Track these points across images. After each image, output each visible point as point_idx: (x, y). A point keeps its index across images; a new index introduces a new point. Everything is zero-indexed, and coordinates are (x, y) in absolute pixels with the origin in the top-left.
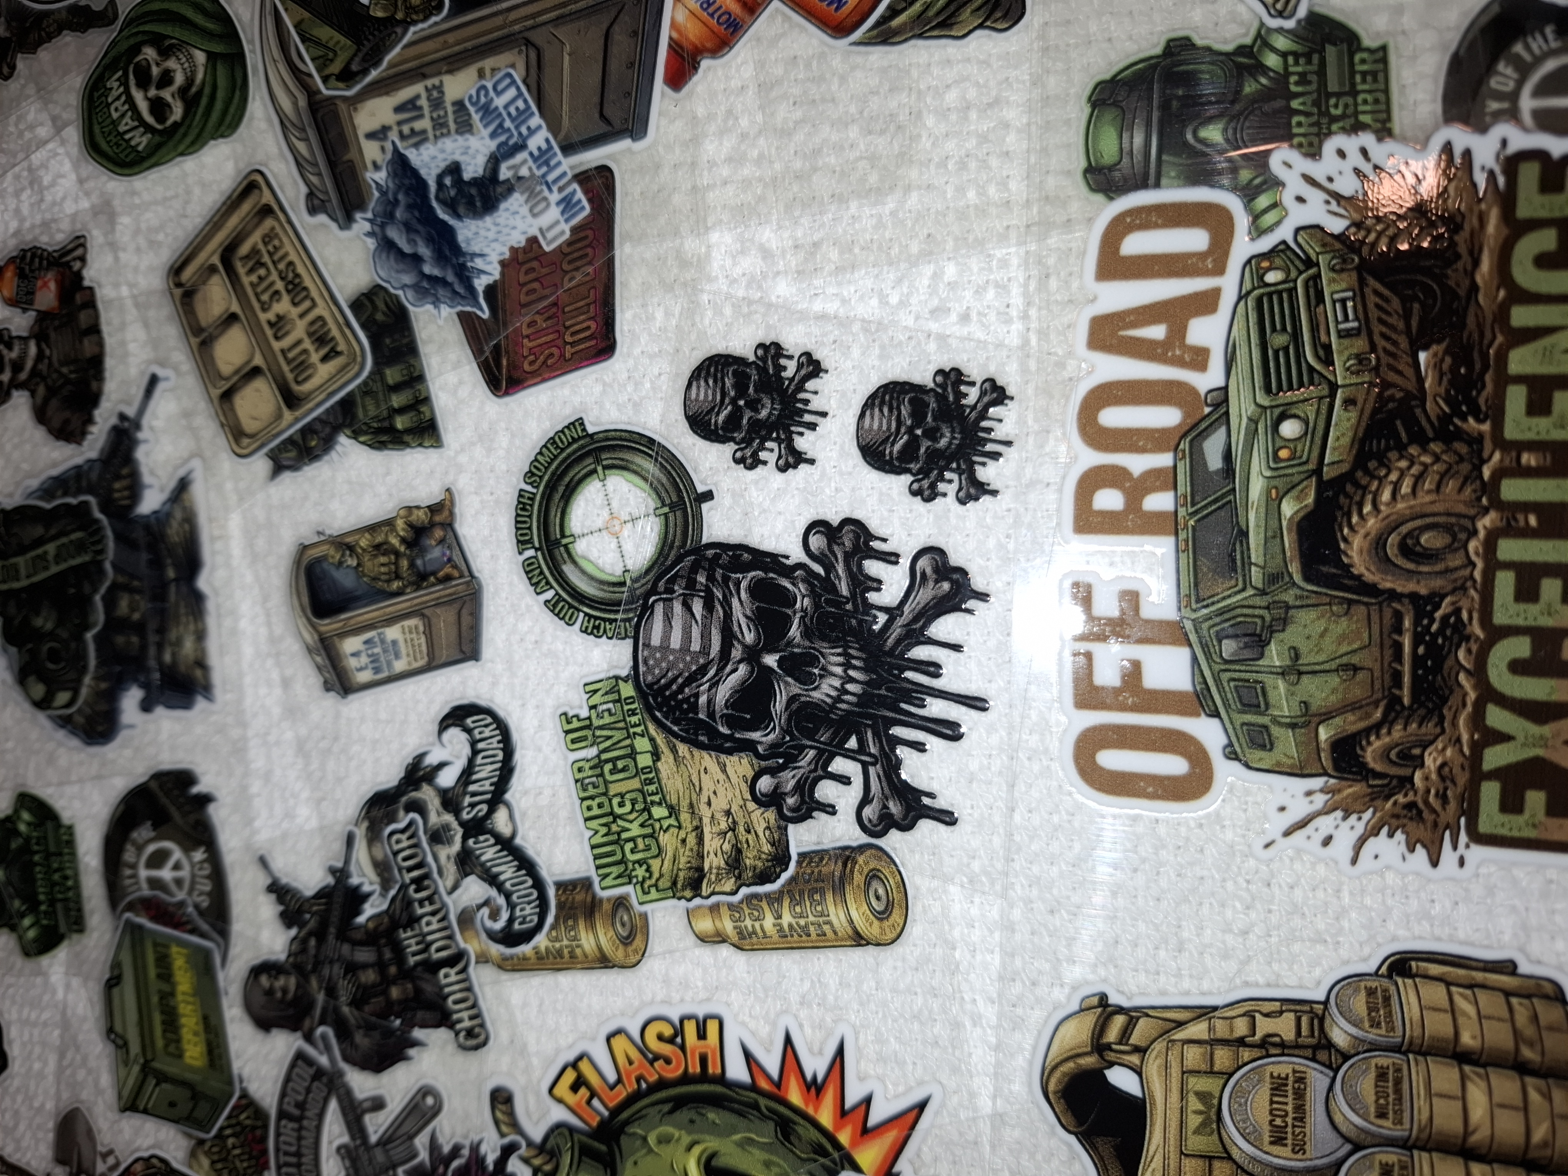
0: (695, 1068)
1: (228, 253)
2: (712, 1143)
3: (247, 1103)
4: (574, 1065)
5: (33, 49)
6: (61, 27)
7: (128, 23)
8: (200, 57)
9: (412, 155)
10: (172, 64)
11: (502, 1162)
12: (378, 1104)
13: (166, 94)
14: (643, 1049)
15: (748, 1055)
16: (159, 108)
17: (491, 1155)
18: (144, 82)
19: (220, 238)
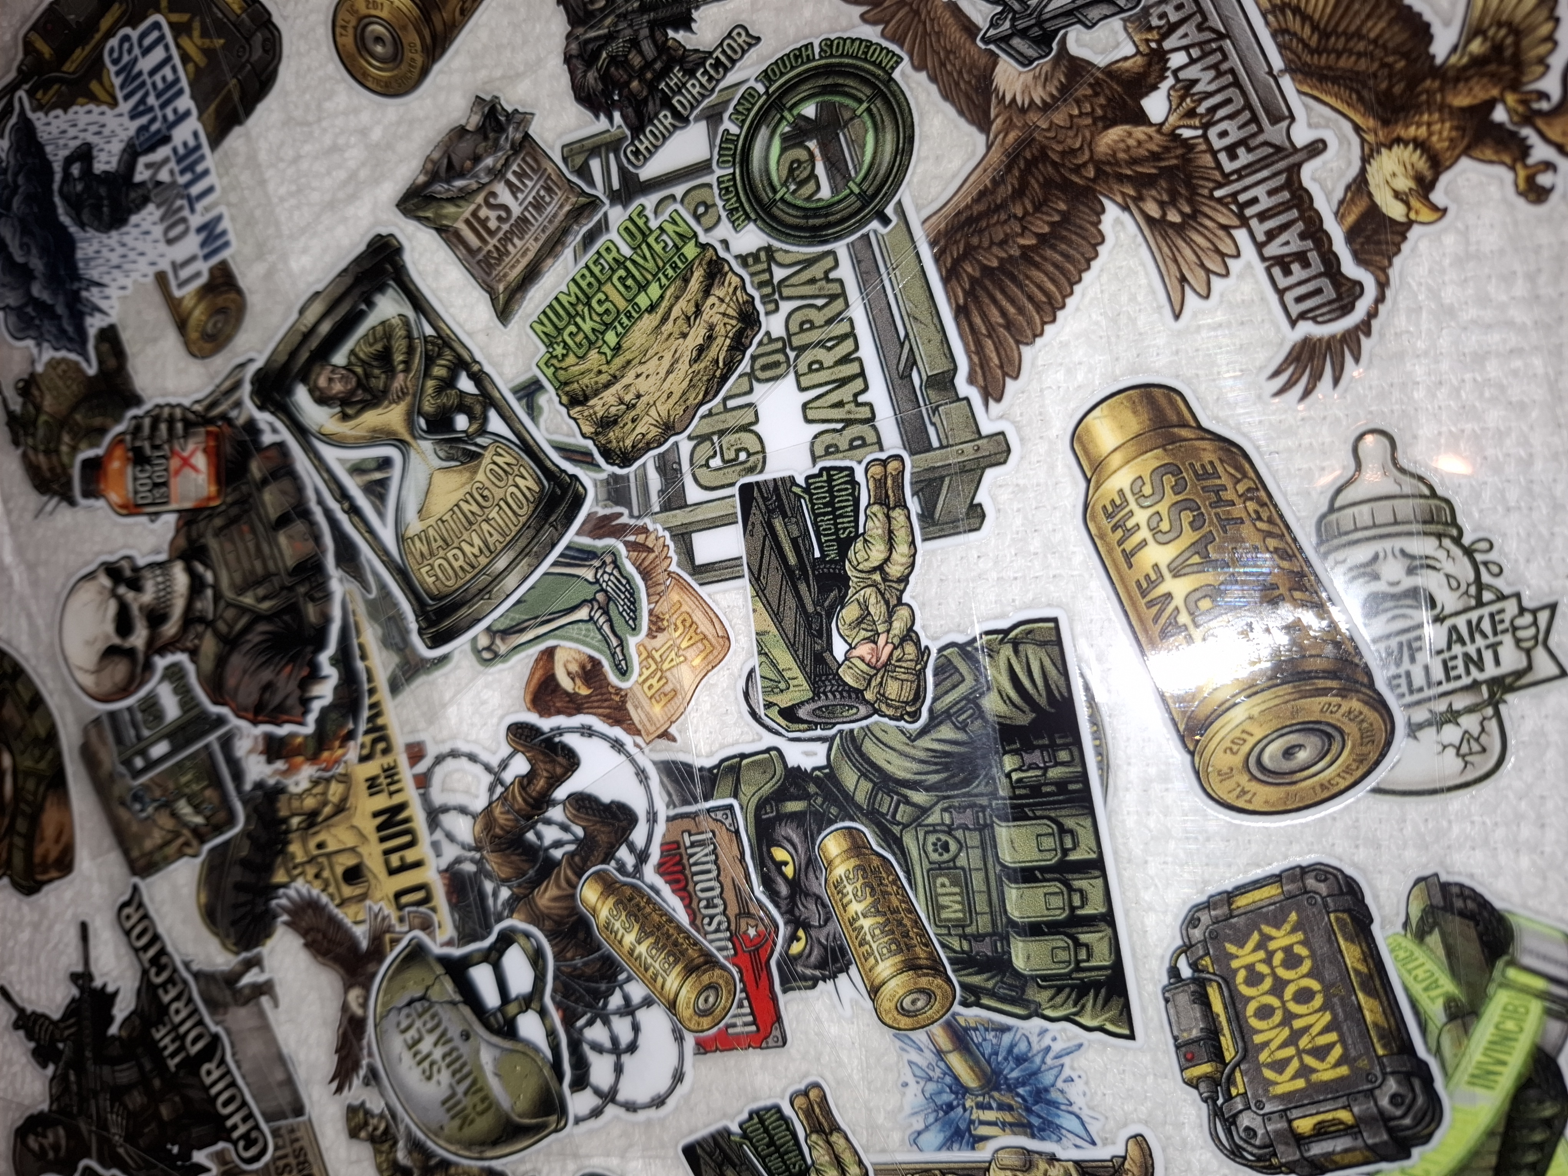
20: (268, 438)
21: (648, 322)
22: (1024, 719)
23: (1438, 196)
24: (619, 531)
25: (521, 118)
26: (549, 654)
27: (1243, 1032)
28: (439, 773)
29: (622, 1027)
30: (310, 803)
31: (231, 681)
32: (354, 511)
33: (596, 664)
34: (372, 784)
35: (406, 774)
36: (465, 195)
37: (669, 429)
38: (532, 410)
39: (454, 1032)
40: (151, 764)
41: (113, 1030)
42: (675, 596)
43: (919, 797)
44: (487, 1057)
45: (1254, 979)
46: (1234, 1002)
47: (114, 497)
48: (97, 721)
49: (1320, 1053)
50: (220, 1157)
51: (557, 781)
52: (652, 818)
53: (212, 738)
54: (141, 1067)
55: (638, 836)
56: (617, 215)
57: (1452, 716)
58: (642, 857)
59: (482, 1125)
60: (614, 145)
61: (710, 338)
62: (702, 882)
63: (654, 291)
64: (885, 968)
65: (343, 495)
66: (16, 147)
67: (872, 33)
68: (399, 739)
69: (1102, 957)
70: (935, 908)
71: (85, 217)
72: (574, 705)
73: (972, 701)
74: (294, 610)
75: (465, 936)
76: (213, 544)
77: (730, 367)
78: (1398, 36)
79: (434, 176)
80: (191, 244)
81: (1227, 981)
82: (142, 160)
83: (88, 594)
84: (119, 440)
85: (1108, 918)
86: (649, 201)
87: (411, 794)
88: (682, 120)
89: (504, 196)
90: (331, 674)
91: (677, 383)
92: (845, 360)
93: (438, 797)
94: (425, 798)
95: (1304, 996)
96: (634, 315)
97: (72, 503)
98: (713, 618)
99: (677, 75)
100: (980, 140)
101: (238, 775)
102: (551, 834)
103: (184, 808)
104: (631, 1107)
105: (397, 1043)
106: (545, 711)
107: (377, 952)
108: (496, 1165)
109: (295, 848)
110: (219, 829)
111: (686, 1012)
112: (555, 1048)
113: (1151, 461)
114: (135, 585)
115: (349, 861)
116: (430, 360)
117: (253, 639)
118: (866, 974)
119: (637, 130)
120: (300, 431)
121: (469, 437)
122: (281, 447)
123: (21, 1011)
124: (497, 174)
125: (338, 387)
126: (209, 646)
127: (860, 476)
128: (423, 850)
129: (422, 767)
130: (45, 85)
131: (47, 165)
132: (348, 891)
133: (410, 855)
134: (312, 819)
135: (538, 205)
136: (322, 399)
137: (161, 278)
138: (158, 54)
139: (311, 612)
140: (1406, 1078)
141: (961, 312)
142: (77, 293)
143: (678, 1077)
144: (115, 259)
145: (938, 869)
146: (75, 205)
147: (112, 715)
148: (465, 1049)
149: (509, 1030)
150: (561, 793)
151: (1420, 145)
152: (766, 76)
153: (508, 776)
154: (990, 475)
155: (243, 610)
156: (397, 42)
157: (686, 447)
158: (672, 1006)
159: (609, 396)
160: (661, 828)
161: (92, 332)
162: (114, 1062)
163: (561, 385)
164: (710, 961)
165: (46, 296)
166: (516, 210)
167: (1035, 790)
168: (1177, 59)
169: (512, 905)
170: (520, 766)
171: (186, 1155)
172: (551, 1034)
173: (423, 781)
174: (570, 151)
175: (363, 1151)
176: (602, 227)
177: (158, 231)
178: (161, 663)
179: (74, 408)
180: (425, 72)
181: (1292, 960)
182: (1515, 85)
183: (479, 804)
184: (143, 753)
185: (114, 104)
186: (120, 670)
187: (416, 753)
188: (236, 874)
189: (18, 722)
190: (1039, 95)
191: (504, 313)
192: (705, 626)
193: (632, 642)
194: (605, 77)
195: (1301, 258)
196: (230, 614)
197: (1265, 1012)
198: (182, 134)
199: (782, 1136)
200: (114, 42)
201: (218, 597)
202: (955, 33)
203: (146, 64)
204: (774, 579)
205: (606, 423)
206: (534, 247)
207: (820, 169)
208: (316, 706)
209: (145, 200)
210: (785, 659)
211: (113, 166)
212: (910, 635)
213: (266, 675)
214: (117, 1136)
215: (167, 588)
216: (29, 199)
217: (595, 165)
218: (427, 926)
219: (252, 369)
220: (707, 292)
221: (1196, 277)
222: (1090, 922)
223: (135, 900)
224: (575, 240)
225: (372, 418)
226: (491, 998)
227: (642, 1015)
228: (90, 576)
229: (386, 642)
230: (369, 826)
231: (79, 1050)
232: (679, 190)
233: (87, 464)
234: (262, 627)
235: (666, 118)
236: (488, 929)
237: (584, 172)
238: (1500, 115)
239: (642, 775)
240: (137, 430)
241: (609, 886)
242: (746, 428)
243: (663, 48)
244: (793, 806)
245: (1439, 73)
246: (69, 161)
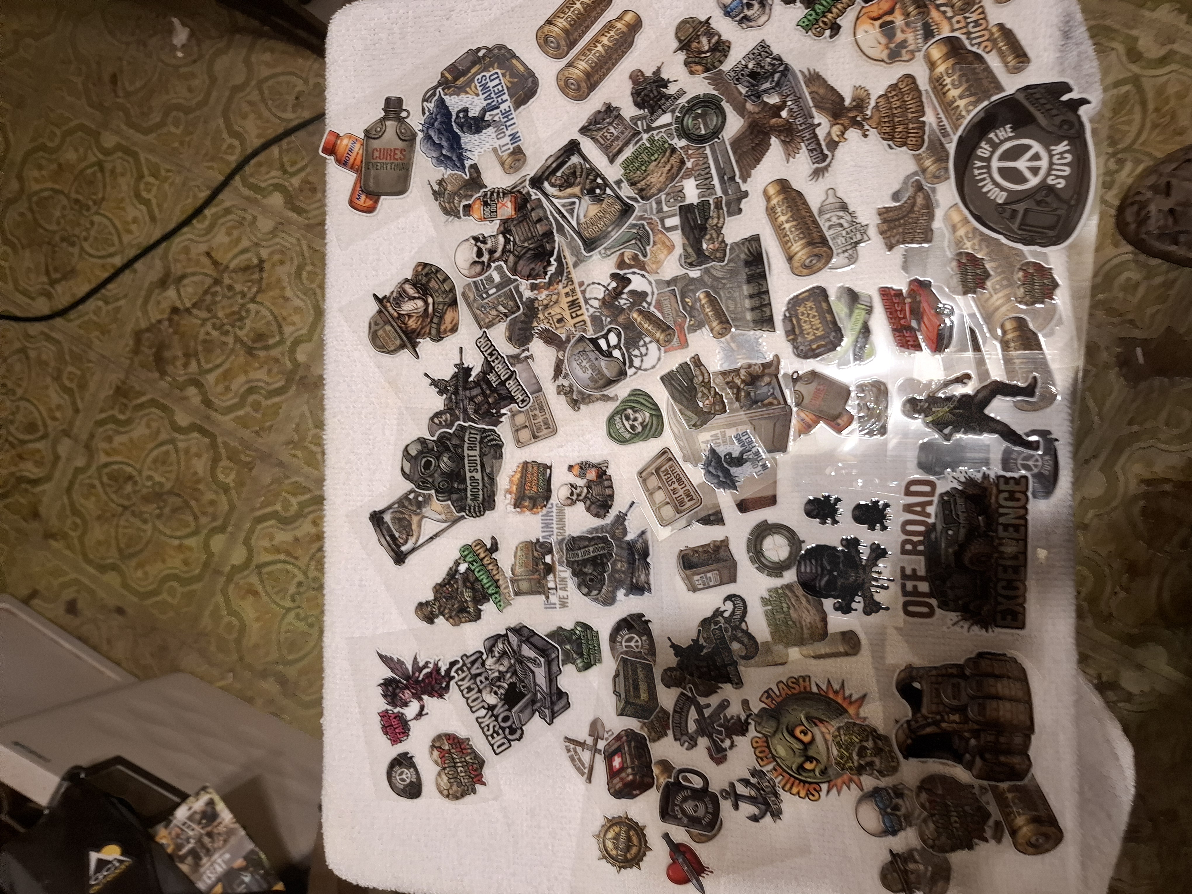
0: (802, 689)
1: (657, 470)
2: (807, 710)
3: (663, 710)
4: (767, 692)
5: (588, 404)
6: (597, 400)
7: (623, 402)
8: (647, 415)
9: (716, 449)
10: (637, 415)
11: (746, 720)
12: (708, 705)
13: (636, 423)
14: (788, 686)
15: (817, 685)
16: (633, 427)
17: (743, 717)
18: (628, 418)
19: (655, 465)
20: (534, 197)
21: (654, 163)
22: (751, 259)
23: (845, 136)
24: (644, 219)
25: (618, 109)
26: (623, 254)
27: (800, 326)
28: (588, 289)
29: (643, 350)
30: (545, 302)
31: (519, 269)
32: (563, 216)
33: (637, 255)
34: (567, 294)
35: (578, 290)
36: (600, 129)
37: (660, 191)
38: (620, 187)
39: (593, 359)
40: (489, 296)
41: (471, 379)
42: (660, 235)
43: (724, 281)
44: (603, 364)
45: (803, 314)
46: (798, 321)
47: (476, 216)
48: (469, 285)
49: (817, 329)
50: (511, 411)
51: (625, 287)
52: (653, 293)
53: (511, 287)
54: (482, 389)
55: (649, 299)
56: (645, 136)
57: (846, 251)
58: (650, 304)
59: (601, 382)
60: (644, 118)
61: (672, 167)
62: (666, 309)
63: (656, 156)
64: (715, 324)
65: (560, 212)
66: (437, 106)
67: (716, 93)
68: (576, 280)
69: (768, 314)
70: (727, 307)
71: (465, 129)
72: (630, 267)
73: (738, 256)
74: (542, 246)
75: (595, 333)
76: (513, 229)
77: (678, 174)
78: (838, 100)
79: (590, 124)
80: (507, 139)
81: (797, 316)
82: (488, 114)
83: (466, 245)
84: (479, 198)
85: (770, 304)
86: (655, 132)
87: (580, 296)
88: (665, 112)
89: (612, 130)
90: (554, 264)
91: (662, 179)
92: (708, 173)
93: (588, 296)
94: (584, 297)
95: (814, 317)
96: (649, 162)
97: (459, 218)
98: (670, 240)
99: (663, 100)
100: (742, 120)
101: (521, 296)
102: (622, 302)
103: (501, 308)
104: (645, 370)
105: (575, 364)
106: (621, 269)
107: (568, 340)
108: (605, 393)
109: (541, 316)
110: (513, 313)
111: (661, 342)
112: (624, 358)
113: (781, 197)
114: (484, 242)
115: (559, 317)
116: (588, 175)
117: (528, 255)
118: (710, 326)
119: (652, 114)
120: (546, 195)
121: (600, 195)
122: (539, 199)
123: (433, 380)
124: (610, 124)
125: (558, 182)
126: (511, 259)
127: (711, 202)
128: (584, 310)
129: (583, 288)
130: (449, 88)
131: (449, 114)
132: (558, 325)
133: (579, 313)
134: (546, 306)
135: (622, 133)
136: (553, 185)
137: (495, 150)
138: (497, 82)
139: (548, 247)
140: (836, 332)
141: (737, 162)
142: (461, 154)
143: (659, 359)
144: (477, 143)
145: (729, 298)
146: (461, 126)
147: (474, 282)
148: (596, 362)
149: (610, 355)
150: (626, 291)
151: (842, 125)
152: (688, 102)
153: (610, 288)
154: (744, 201)
155: (524, 247)
156: (579, 85)
157: (663, 197)
158: (658, 341)
159: (643, 183)
160: (655, 296)
161: (467, 166)
162: (470, 389)
163: (628, 181)
164: (669, 328)
165: (448, 154)
166: (616, 134)
167: (753, 275)
168: (789, 103)
169: (610, 323)
170: (614, 284)
171: (498, 412)
172: (623, 355)
173: (583, 292)
174: (632, 119)
175: (563, 398)
176: (641, 139)
177: (494, 135)
178: (493, 265)
179: (460, 189)
180: (588, 95)
181: (811, 309)
182: (862, 112)
183: (601, 296)
184: (487, 293)
185: (478, 95)
186: (478, 268)
187: (581, 284)
188: (520, 325)
189: (437, 287)
190: (757, 110)
191: (612, 161)
192: (668, 243)
193: (648, 248)
194: (643, 99)
195: (815, 149)
196: (519, 249)
197: (805, 322)
198: (504, 107)
199: (687, 369)
200: (480, 77)
201: (515, 243)
202: (737, 94)
203: (491, 84)
204: (687, 229)
205: (641, 190)
206: (621, 144)
207: (702, 126)
208: (549, 273)
209: (489, 126)
210: (690, 250)
211: (476, 115)
212: (723, 241)
213: (532, 266)
214: (470, 411)
215: (497, 243)
216: (442, 123)
217: (639, 123)
218: (585, 331)
219: (528, 178)
220: (671, 156)
221: (792, 154)
222: (765, 305)
223: (485, 335)
224: (633, 142)
225: (569, 191)
226: (604, 347)
227: (649, 346)
228: (467, 240)
229: (572, 254)
230: (565, 306)
231: (457, 389)
232: (663, 130)
233: (464, 206)
234: (531, 252)
235: (660, 111)
236: (603, 329)
237: (636, 124)
238: (858, 119)
239: (650, 283)
240: (486, 195)
241: (640, 312)
242: (680, 191)
243: (659, 93)
244: (691, 287)
245: (846, 108)
246: (458, 112)
